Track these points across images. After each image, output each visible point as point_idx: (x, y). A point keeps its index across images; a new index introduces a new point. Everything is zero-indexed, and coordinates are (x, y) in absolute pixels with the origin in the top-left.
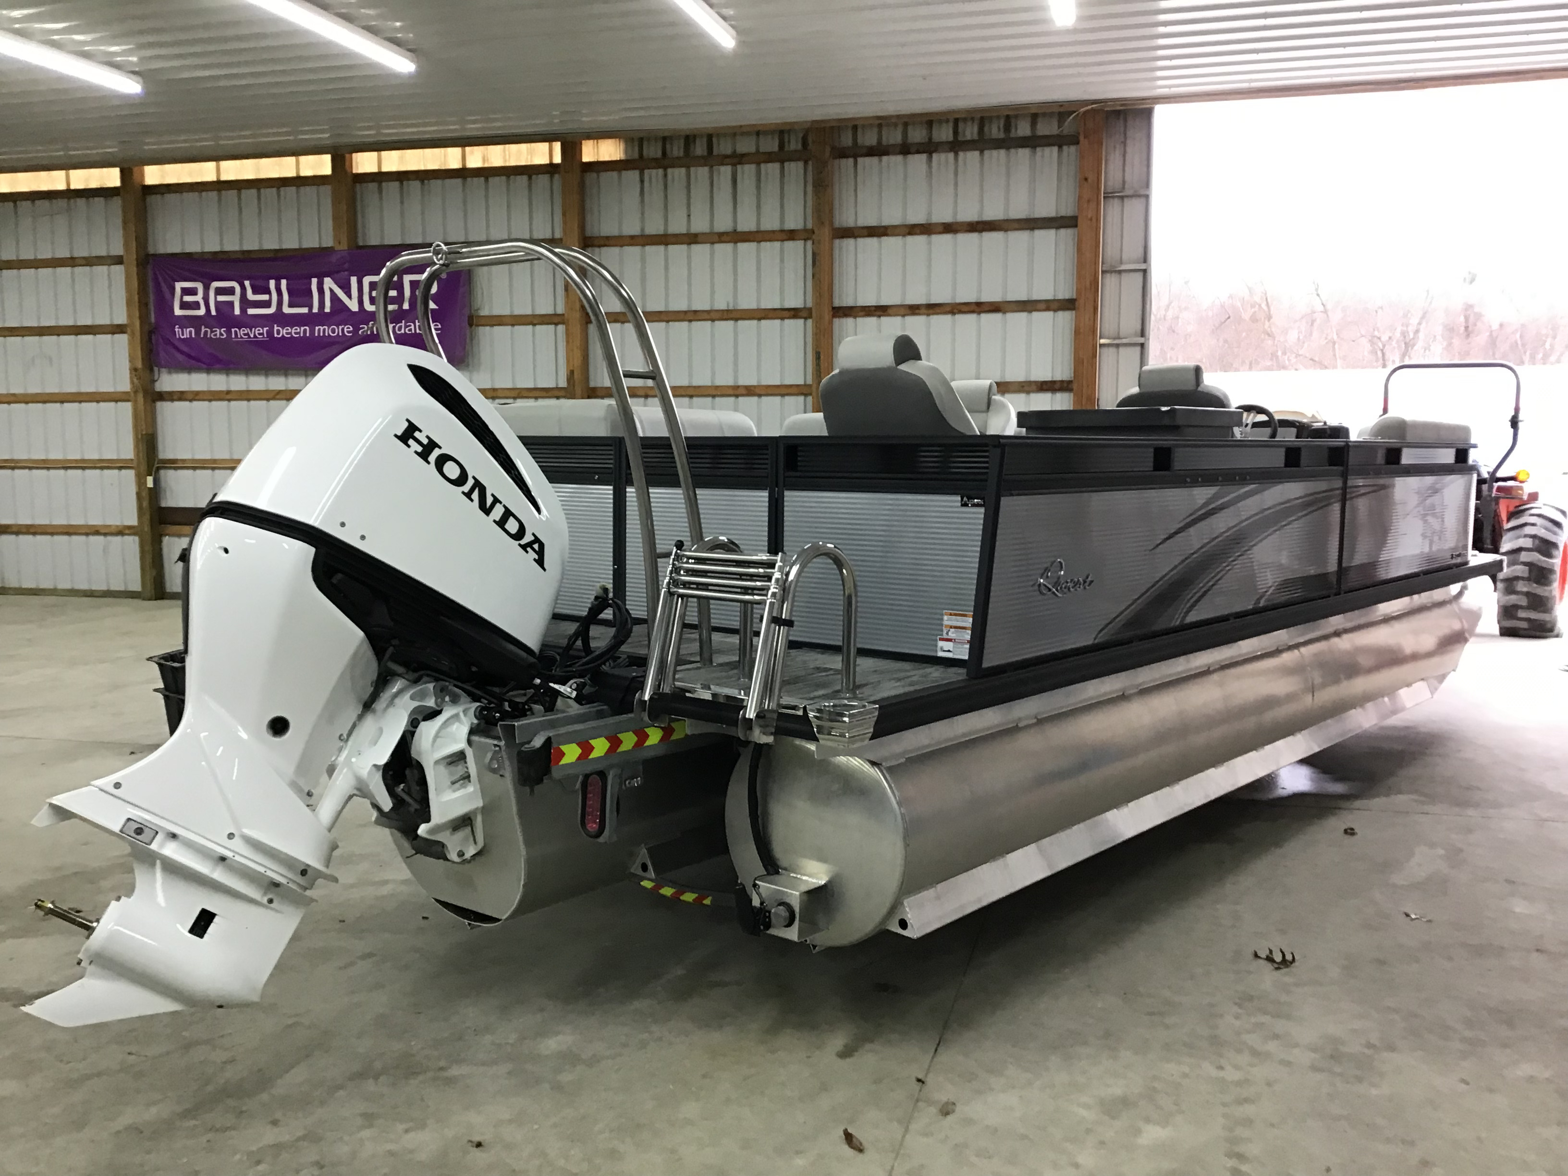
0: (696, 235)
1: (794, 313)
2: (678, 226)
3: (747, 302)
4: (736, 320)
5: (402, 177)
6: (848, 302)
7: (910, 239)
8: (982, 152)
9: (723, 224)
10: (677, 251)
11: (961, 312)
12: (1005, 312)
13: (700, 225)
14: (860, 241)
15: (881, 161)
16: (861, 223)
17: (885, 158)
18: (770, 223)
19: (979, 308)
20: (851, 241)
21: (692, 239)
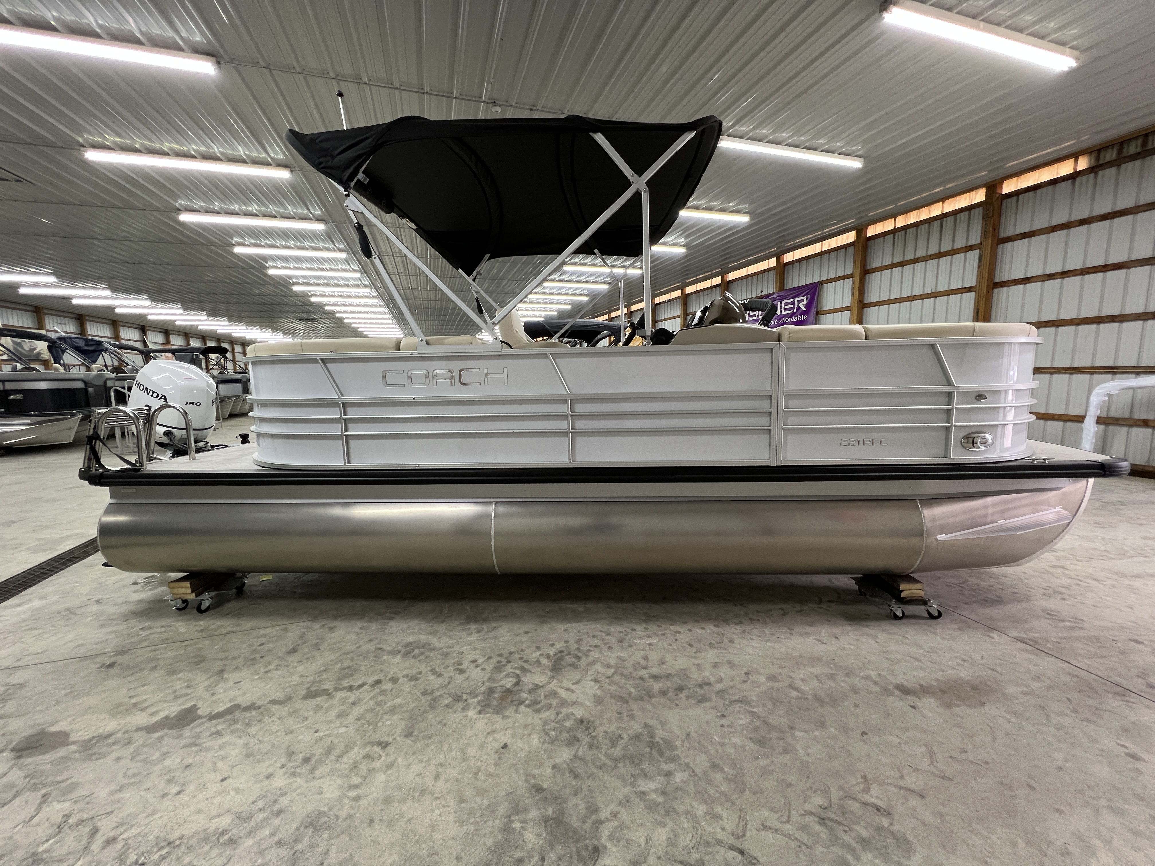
0: (917, 259)
1: (969, 289)
2: (909, 256)
3: (942, 287)
4: (936, 297)
5: (799, 261)
6: (1005, 278)
7: (1052, 234)
8: (1119, 166)
9: (933, 250)
10: (908, 268)
11: (1088, 273)
12: (1129, 268)
13: (920, 253)
14: (1016, 242)
15: (1035, 194)
16: (1017, 232)
17: (1039, 191)
18: (960, 243)
19: (1105, 268)
20: (1010, 244)
21: (915, 261)
